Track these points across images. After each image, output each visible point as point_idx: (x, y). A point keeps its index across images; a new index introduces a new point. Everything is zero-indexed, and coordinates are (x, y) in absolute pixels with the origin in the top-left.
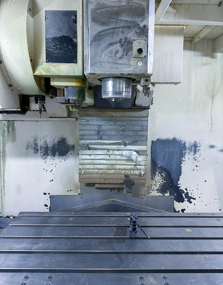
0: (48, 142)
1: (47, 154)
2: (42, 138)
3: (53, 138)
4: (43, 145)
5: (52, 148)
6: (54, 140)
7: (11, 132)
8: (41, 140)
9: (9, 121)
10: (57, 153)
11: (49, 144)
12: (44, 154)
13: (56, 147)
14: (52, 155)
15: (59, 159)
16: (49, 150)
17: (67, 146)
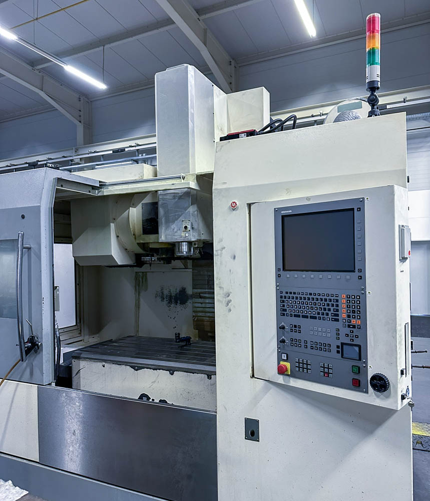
0: (172, 291)
1: (171, 302)
4: (168, 294)
5: (175, 297)
6: (176, 289)
7: (144, 282)
8: (166, 289)
9: (143, 272)
10: (179, 302)
11: (172, 293)
12: (169, 303)
13: (178, 296)
14: (175, 303)
15: (180, 307)
16: (172, 299)
17: (187, 295)
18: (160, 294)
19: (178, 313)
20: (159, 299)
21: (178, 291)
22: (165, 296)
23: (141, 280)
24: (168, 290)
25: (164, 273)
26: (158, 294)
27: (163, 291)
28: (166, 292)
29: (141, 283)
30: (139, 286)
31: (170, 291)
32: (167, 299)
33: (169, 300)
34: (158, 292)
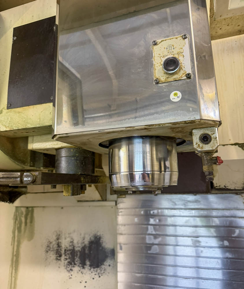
0: (75, 242)
1: (73, 263)
2: (67, 236)
3: (82, 236)
4: (68, 246)
5: (80, 252)
6: (84, 239)
7: (28, 224)
8: (65, 239)
9: (27, 208)
10: (88, 263)
11: (76, 245)
12: (70, 263)
13: (87, 252)
14: (80, 265)
15: (90, 272)
16: (77, 256)
17: (103, 250)
18: (54, 247)
19: (85, 285)
20: (52, 256)
21: (87, 242)
22: (63, 252)
23: (23, 219)
24: (68, 240)
25: (62, 208)
26: (51, 247)
27: (60, 241)
28: (65, 244)
29: (23, 225)
31: (72, 242)
32: (65, 255)
33: (69, 258)
34: (51, 243)
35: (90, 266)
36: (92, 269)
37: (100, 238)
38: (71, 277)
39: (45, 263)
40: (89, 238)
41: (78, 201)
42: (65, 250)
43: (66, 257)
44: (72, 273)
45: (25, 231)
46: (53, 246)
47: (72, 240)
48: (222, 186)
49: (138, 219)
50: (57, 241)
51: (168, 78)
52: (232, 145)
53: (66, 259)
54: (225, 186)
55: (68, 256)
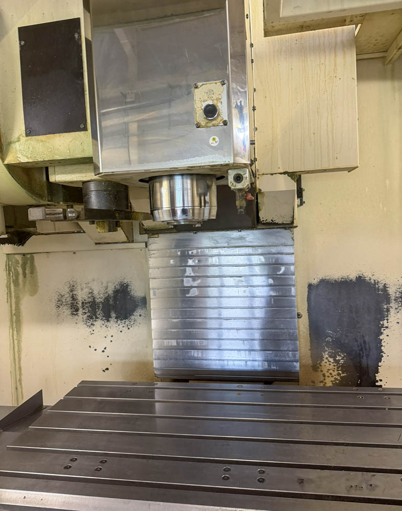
0: (95, 292)
1: (94, 317)
2: (85, 286)
3: (105, 284)
4: (86, 298)
5: (103, 304)
6: (107, 288)
7: (28, 275)
8: (82, 290)
9: (24, 255)
10: (113, 315)
11: (97, 296)
12: (90, 317)
13: (111, 302)
14: (104, 318)
15: (117, 325)
16: (98, 309)
17: (133, 299)
18: (67, 301)
19: (112, 338)
20: (66, 311)
21: (110, 292)
22: (80, 305)
23: (20, 270)
24: (86, 290)
25: (74, 253)
26: (64, 301)
27: (75, 293)
28: (82, 295)
29: (21, 277)
30: (16, 283)
31: (91, 293)
32: (83, 309)
33: (89, 311)
34: (62, 296)
35: (116, 318)
36: (119, 322)
37: (127, 286)
38: (92, 332)
39: (57, 319)
40: (113, 287)
41: (96, 244)
42: (83, 303)
43: (84, 311)
44: (94, 328)
45: (24, 285)
46: (66, 299)
47: (90, 291)
48: (269, 220)
49: (174, 262)
50: (71, 294)
51: (208, 123)
52: (281, 173)
53: (85, 313)
54: (272, 220)
55: (87, 309)
